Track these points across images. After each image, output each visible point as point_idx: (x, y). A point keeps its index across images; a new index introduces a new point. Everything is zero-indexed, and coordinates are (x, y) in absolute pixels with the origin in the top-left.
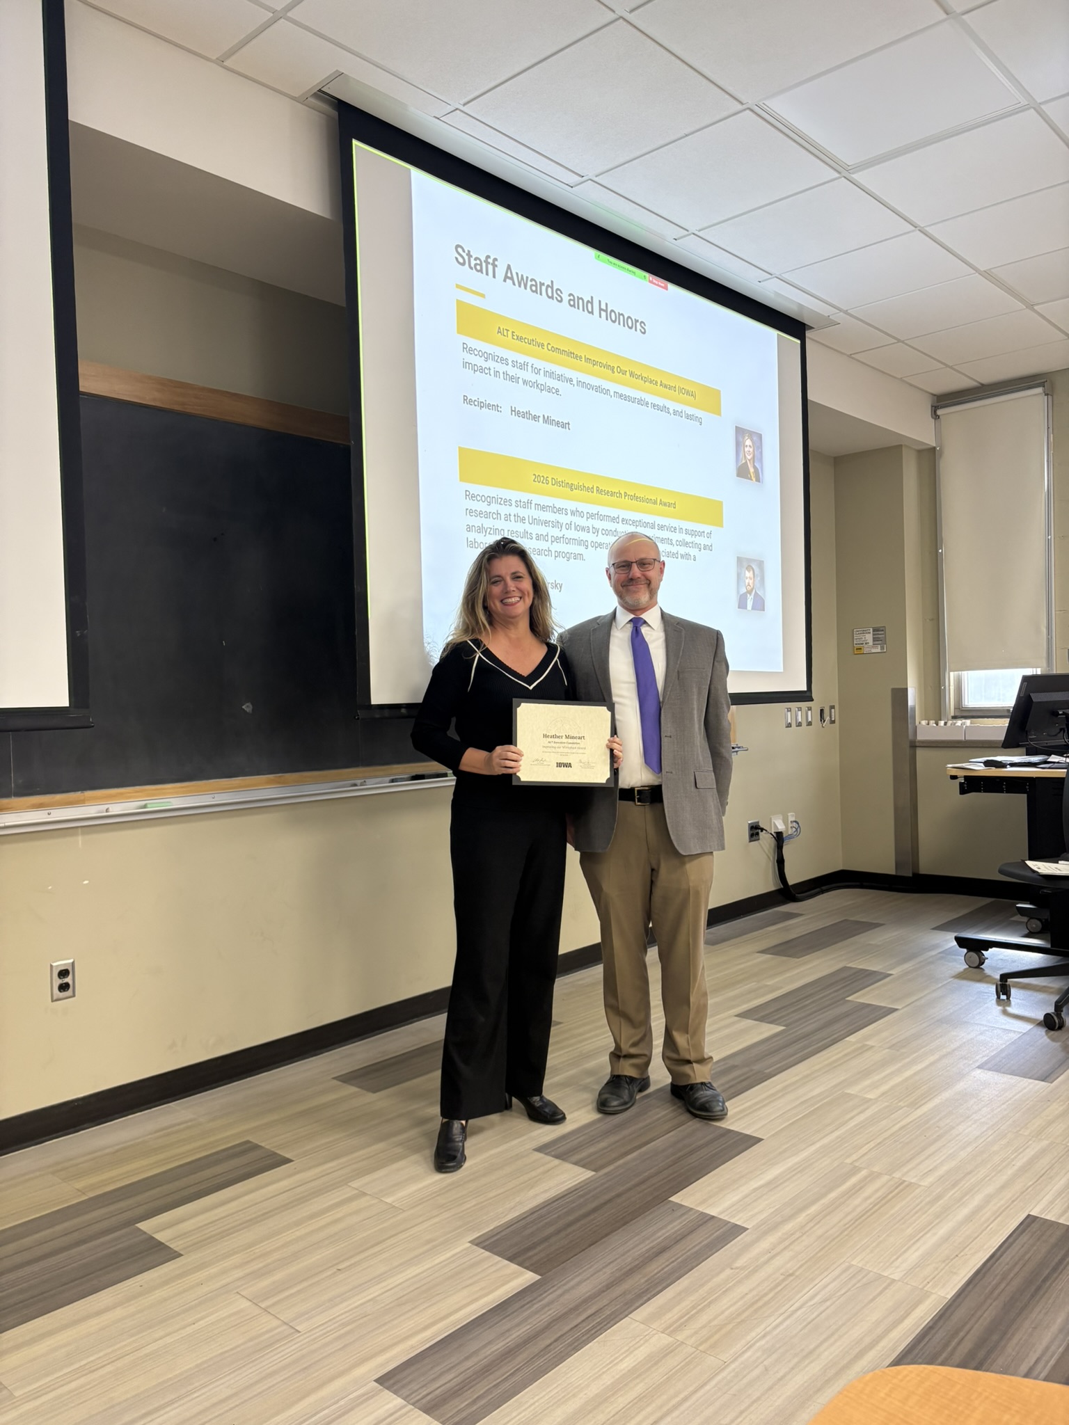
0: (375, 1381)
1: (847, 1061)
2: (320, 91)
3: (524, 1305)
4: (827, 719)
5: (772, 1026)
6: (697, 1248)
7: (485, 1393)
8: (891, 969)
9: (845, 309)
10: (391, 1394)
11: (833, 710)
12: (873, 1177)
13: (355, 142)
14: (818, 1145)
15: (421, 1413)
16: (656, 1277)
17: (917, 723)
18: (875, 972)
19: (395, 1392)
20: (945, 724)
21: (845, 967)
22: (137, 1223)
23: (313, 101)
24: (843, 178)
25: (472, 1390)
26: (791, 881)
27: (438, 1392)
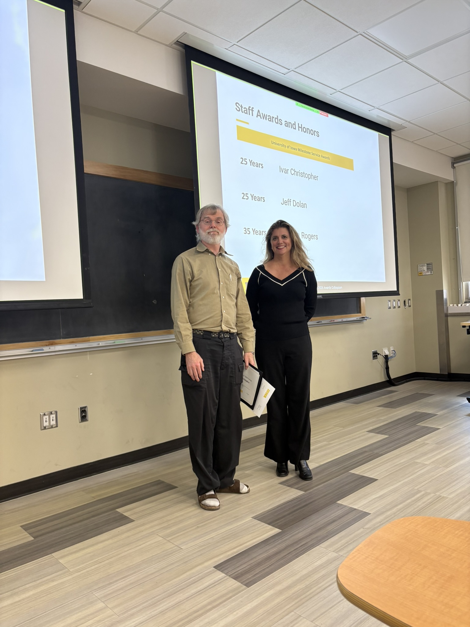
0: (214, 567)
1: (417, 449)
2: (177, 41)
3: (275, 541)
4: (407, 305)
5: (383, 435)
6: (349, 521)
7: (259, 572)
8: (436, 413)
9: (409, 121)
10: (220, 572)
11: (410, 301)
12: (427, 494)
13: (192, 62)
14: (402, 482)
15: (232, 579)
16: (332, 531)
17: (448, 305)
18: (429, 414)
20: (461, 305)
21: (416, 412)
22: (116, 509)
23: (174, 45)
24: (404, 62)
25: (254, 571)
26: (393, 377)
27: (240, 571)
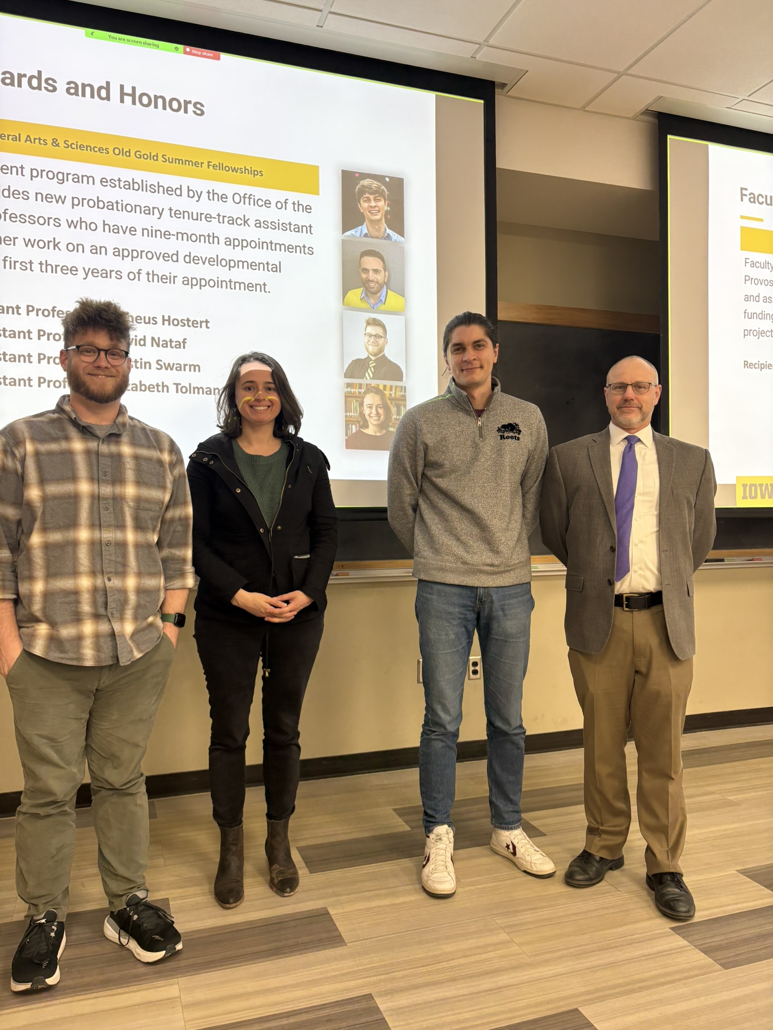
2: (647, 110)
7: (746, 952)
10: (680, 937)
13: (669, 137)
15: (700, 952)
19: (683, 937)
23: (642, 117)
25: (735, 949)
27: (713, 944)
